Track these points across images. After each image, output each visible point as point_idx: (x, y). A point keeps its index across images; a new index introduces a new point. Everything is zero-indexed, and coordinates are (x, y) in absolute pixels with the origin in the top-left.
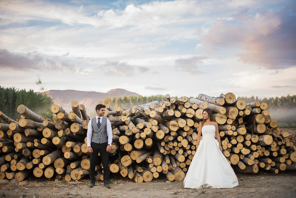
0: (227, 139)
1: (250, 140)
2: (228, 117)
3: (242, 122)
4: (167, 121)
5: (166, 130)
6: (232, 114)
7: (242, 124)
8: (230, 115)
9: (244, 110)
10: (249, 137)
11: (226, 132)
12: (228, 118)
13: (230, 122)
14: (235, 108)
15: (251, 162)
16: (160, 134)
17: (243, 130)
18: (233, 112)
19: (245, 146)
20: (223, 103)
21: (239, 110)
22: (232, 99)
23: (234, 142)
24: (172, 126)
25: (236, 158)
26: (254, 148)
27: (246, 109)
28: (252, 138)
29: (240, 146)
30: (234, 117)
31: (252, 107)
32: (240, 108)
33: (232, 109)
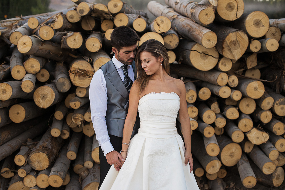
0: (215, 106)
1: (272, 110)
2: (221, 53)
3: (255, 64)
4: (75, 57)
5: (63, 84)
6: (232, 47)
7: (253, 69)
8: (226, 49)
9: (262, 39)
10: (269, 103)
11: (215, 89)
12: (221, 57)
13: (226, 67)
14: (241, 34)
15: (269, 168)
16: (44, 97)
17: (256, 89)
18: (235, 43)
19: (257, 124)
20: (210, 19)
21: (251, 39)
22: (235, 10)
23: (232, 113)
24: (76, 74)
25: (234, 150)
26: (279, 129)
27: (267, 36)
28: (275, 105)
29: (246, 123)
30: (238, 54)
31: (281, 31)
32: (253, 34)
33: (232, 36)
